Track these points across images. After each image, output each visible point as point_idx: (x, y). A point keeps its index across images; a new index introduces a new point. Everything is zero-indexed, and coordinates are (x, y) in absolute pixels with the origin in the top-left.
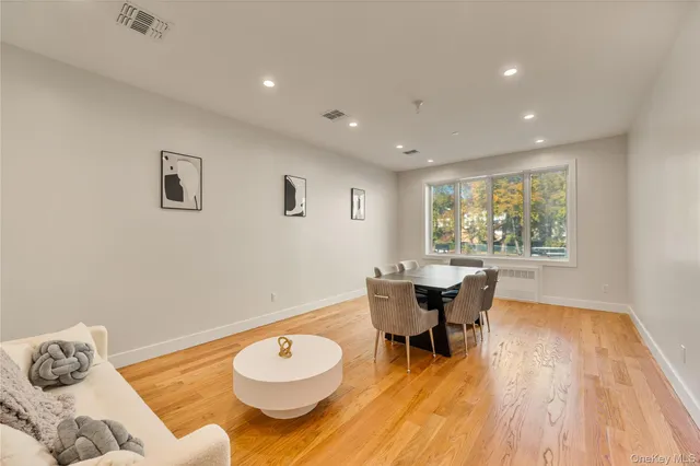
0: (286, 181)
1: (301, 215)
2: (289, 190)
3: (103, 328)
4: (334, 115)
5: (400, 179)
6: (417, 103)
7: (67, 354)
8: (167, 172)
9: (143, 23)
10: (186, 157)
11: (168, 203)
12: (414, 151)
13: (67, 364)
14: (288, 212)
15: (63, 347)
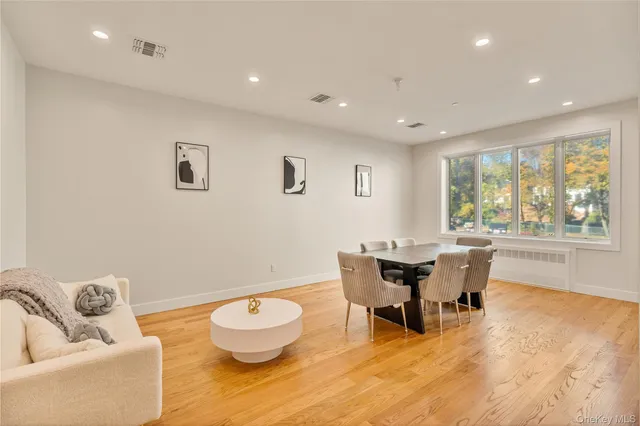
0: (285, 161)
1: (300, 192)
2: (289, 169)
3: (127, 280)
4: (321, 98)
5: (415, 152)
6: (397, 80)
7: (98, 294)
8: (181, 159)
9: (149, 49)
10: (195, 146)
11: (182, 185)
12: (419, 124)
13: (98, 300)
14: (287, 191)
15: (96, 289)
